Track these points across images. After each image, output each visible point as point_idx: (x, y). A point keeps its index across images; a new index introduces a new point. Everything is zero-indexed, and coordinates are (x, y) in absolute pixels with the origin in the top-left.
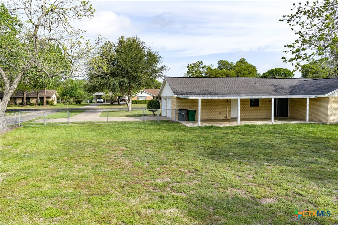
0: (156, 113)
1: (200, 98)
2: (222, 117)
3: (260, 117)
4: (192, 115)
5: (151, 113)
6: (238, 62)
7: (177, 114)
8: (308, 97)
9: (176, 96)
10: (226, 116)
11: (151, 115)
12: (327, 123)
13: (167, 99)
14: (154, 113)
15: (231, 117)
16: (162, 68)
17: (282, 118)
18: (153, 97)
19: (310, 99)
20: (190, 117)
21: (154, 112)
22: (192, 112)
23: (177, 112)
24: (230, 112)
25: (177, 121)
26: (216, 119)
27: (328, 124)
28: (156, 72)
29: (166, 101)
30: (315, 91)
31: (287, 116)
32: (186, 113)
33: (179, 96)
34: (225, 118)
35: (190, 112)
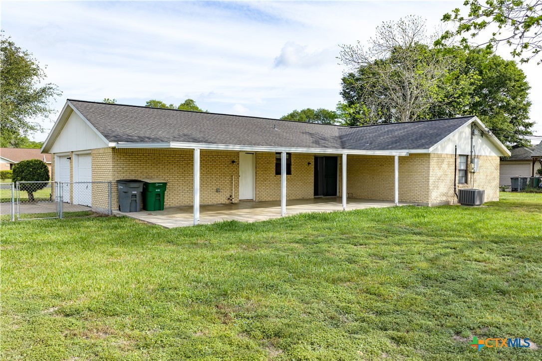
0: (37, 194)
1: (197, 148)
2: (222, 199)
3: (294, 198)
4: (158, 195)
5: (24, 195)
6: (182, 105)
7: (115, 194)
8: (396, 153)
9: (113, 144)
10: (231, 196)
11: (23, 201)
12: (428, 204)
13: (74, 158)
14: (31, 194)
15: (240, 198)
16: (44, 90)
17: (328, 199)
18: (11, 165)
19: (400, 157)
20: (151, 200)
21: (30, 190)
22: (158, 187)
23: (114, 189)
24: (237, 186)
25: (116, 212)
26: (210, 203)
27: (430, 205)
28: (27, 100)
29: (71, 162)
30: (392, 143)
31: (336, 195)
32: (141, 190)
33: (123, 145)
34: (228, 202)
35: (151, 189)
